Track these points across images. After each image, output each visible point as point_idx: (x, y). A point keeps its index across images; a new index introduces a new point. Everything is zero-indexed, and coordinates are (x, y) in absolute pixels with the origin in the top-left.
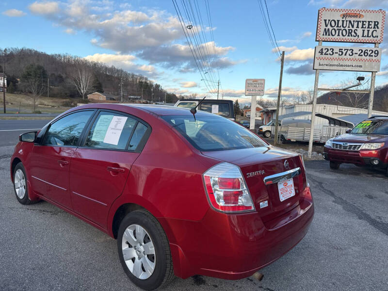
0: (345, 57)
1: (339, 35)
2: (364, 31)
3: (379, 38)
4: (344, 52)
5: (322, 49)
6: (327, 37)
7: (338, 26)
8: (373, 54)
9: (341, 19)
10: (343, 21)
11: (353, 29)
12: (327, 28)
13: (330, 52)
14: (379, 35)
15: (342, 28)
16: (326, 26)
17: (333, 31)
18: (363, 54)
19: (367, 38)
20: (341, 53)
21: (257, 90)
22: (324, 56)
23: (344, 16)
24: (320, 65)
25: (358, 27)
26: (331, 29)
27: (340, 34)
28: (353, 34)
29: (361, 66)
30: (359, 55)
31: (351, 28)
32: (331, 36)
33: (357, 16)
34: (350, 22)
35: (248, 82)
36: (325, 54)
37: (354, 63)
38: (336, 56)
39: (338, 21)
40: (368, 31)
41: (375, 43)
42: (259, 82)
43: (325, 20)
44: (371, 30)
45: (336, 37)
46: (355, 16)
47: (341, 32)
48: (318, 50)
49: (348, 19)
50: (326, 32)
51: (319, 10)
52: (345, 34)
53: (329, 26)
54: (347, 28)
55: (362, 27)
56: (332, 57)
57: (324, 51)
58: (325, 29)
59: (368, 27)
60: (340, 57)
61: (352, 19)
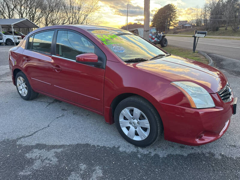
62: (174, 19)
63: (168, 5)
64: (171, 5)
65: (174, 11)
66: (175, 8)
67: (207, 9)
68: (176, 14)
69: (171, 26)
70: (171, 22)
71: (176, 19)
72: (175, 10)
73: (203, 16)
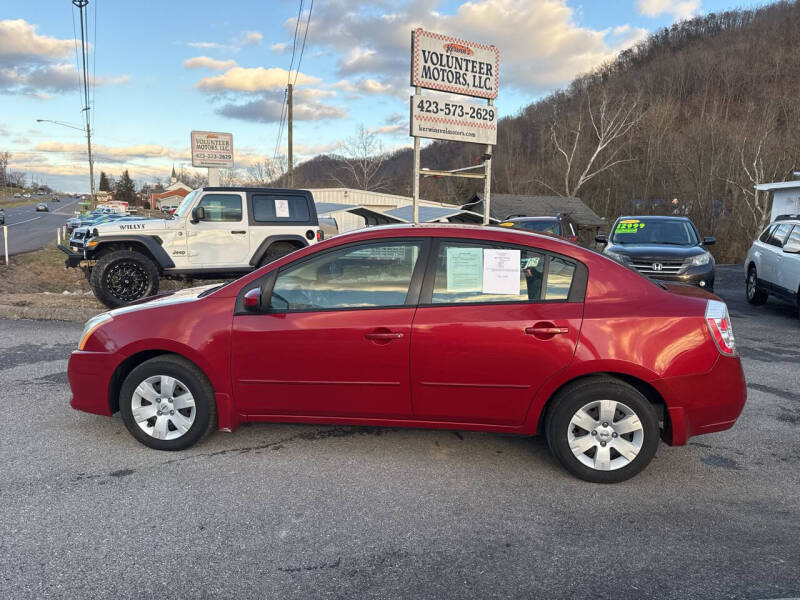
0: (453, 118)
1: (443, 80)
2: (474, 76)
3: (493, 90)
4: (452, 110)
5: (422, 101)
6: (427, 80)
7: (441, 65)
8: (487, 116)
9: (445, 53)
10: (448, 57)
11: (462, 72)
12: (427, 65)
13: (433, 107)
14: (494, 87)
15: (448, 69)
16: (426, 62)
17: (436, 71)
18: (475, 115)
19: (479, 90)
20: (447, 111)
21: (218, 155)
22: (425, 114)
23: (449, 48)
24: (420, 129)
25: (467, 70)
26: (432, 67)
27: (445, 78)
28: (462, 80)
29: (474, 135)
30: (471, 117)
31: (458, 70)
32: (433, 81)
33: (464, 52)
34: (457, 59)
35: (197, 137)
36: (427, 111)
37: (466, 130)
38: (441, 114)
39: (441, 55)
40: (480, 78)
41: (489, 99)
42: (221, 138)
43: (424, 52)
44: (484, 77)
45: (439, 82)
46: (464, 50)
47: (445, 74)
48: (416, 102)
49: (455, 54)
50: (427, 72)
51: (413, 32)
52: (451, 79)
53: (429, 63)
54: (453, 69)
55: (473, 71)
56: (436, 115)
57: (426, 106)
58: (425, 67)
59: (480, 73)
60: (448, 117)
61: (460, 56)
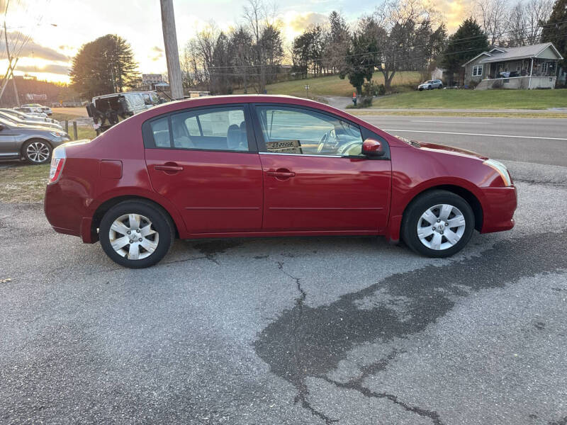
62: (130, 70)
63: (108, 37)
64: (115, 38)
65: (126, 50)
66: (125, 44)
67: (197, 52)
68: (131, 58)
69: (125, 85)
70: (123, 77)
71: (133, 70)
72: (126, 48)
73: (190, 64)
